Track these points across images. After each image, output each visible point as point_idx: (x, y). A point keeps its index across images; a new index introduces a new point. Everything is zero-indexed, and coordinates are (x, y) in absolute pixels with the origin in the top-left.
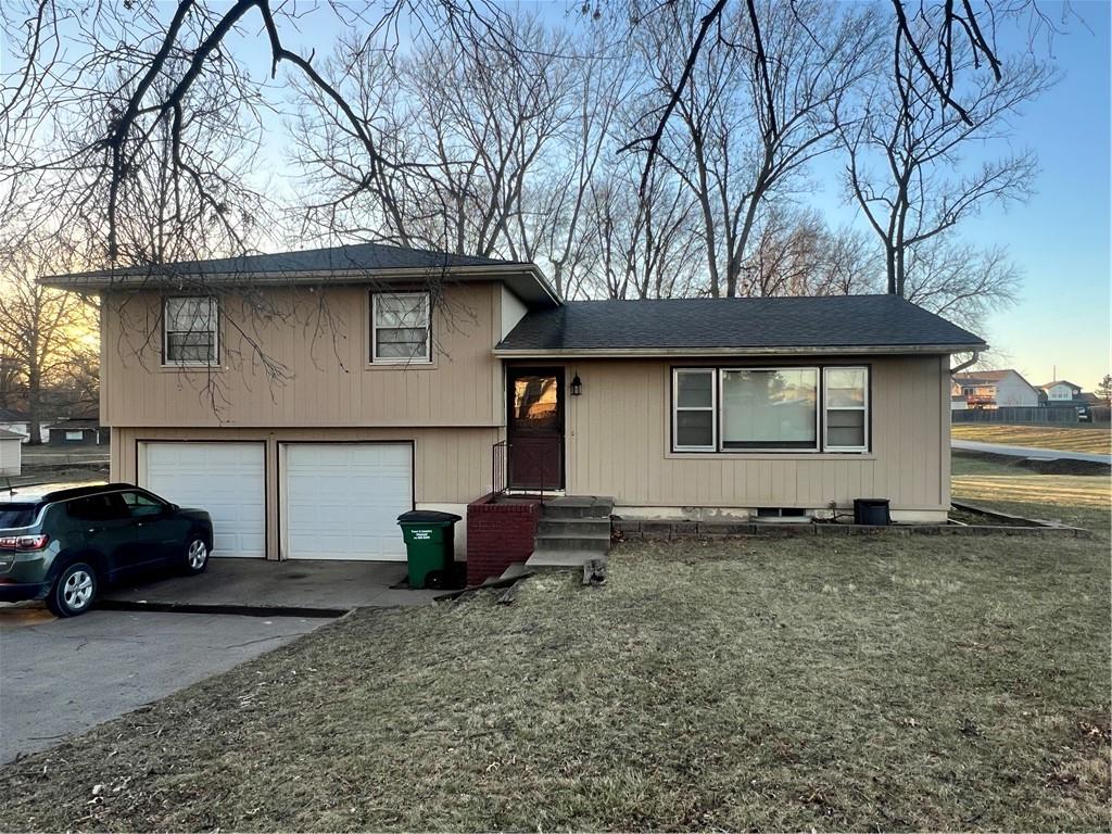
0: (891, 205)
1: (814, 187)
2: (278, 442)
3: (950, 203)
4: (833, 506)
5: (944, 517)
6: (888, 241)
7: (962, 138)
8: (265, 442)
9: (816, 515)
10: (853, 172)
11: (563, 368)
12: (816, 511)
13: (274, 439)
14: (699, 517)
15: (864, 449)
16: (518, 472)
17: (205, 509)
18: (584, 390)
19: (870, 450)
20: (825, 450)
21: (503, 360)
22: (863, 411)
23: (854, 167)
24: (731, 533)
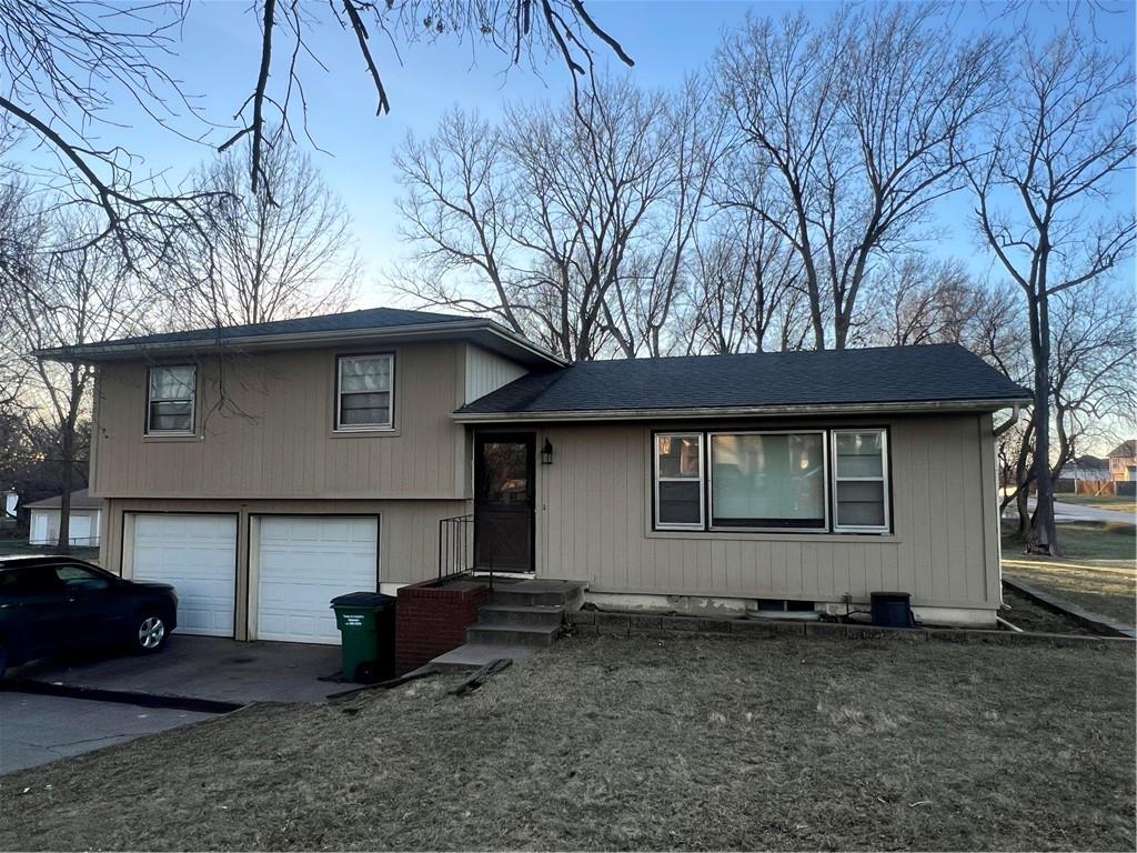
0: (1032, 249)
1: (941, 234)
2: (250, 515)
3: (1105, 244)
4: (847, 600)
5: (992, 618)
6: (1030, 289)
7: (1110, 168)
8: (237, 514)
9: (828, 610)
10: (984, 215)
11: (534, 435)
12: (828, 606)
13: (247, 511)
14: (687, 608)
15: (885, 529)
16: (486, 552)
17: (173, 585)
18: (556, 459)
19: (892, 531)
20: (836, 530)
21: (465, 424)
22: (882, 482)
23: (984, 210)
24: (701, 630)
